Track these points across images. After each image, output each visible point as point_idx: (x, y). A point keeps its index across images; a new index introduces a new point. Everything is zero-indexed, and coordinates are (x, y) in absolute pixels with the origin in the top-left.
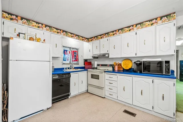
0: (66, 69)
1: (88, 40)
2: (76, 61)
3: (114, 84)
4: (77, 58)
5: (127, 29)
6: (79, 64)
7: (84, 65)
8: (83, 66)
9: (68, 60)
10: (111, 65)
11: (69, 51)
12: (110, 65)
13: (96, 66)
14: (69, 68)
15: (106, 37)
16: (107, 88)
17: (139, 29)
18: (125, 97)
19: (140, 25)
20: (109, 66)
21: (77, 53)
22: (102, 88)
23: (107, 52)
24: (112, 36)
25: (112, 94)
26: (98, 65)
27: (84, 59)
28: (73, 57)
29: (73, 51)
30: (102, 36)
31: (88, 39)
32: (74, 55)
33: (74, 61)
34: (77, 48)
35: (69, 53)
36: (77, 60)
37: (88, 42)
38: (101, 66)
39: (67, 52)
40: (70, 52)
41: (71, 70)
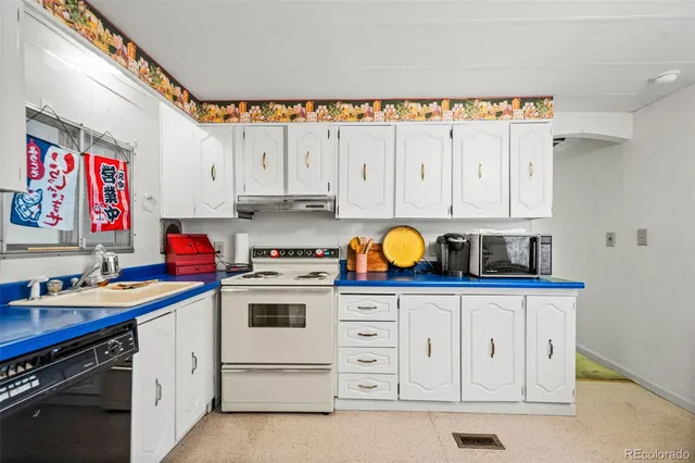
0: (45, 290)
1: (202, 108)
2: (118, 227)
3: (385, 336)
4: (120, 205)
5: (416, 107)
6: (131, 250)
7: (166, 251)
8: (160, 260)
9: (58, 218)
10: (333, 253)
11: (62, 153)
12: (330, 250)
13: (242, 258)
14: (67, 284)
15: (319, 119)
16: (345, 362)
17: (461, 121)
18: (431, 381)
19: (464, 106)
20: (322, 256)
21: (125, 176)
22: (322, 369)
23: (325, 192)
24: (353, 122)
25: (372, 383)
26: (257, 252)
27: (164, 220)
28: (96, 200)
29: (98, 160)
30: (297, 107)
31: (200, 103)
32: (100, 184)
33: (105, 227)
34: (122, 139)
35: (62, 165)
36: (119, 221)
37: (200, 121)
38: (279, 256)
39: (48, 160)
40: (69, 160)
41: (86, 291)
